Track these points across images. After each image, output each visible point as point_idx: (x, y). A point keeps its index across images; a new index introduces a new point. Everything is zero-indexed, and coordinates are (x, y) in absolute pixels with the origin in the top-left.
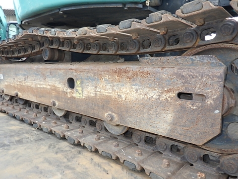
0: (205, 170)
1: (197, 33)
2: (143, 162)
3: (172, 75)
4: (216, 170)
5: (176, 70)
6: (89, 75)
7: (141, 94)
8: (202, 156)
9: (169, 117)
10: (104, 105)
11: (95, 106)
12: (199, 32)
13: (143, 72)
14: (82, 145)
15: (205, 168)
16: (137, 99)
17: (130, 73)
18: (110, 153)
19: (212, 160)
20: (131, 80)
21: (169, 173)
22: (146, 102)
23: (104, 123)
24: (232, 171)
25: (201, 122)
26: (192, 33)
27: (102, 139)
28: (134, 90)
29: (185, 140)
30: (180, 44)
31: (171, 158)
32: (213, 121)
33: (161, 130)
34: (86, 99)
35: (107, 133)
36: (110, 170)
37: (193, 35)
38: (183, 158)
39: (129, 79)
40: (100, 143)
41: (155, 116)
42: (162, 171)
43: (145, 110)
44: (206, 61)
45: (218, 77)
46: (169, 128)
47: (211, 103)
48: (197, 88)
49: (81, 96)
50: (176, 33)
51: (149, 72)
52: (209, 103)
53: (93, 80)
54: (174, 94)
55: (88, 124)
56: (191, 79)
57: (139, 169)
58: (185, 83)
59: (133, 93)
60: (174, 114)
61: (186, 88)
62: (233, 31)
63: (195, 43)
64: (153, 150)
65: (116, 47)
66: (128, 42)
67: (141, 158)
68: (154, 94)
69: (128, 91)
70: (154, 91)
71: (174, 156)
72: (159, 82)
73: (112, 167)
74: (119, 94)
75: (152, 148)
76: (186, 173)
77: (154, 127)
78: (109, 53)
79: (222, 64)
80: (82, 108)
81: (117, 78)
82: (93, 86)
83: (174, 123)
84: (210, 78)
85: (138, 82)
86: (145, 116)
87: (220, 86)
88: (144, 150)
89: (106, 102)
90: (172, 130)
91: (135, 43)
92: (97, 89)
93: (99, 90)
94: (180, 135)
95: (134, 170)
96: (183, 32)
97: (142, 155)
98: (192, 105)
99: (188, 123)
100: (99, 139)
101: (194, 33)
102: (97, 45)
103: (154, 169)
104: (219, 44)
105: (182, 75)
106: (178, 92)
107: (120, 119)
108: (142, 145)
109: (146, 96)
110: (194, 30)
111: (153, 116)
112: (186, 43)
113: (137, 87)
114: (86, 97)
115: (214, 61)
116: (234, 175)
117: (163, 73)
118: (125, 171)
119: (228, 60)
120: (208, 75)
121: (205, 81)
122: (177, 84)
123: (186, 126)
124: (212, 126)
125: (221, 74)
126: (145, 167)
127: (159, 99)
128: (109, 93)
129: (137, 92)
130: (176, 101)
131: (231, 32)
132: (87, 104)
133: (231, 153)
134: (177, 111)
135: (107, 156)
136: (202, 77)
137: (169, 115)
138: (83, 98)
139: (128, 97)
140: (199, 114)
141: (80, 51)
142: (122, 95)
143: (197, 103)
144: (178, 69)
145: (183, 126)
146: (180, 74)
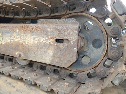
0: (70, 82)
1: (67, 7)
2: (36, 79)
3: (53, 29)
4: (76, 81)
5: (55, 26)
6: (7, 30)
7: (36, 40)
8: (69, 74)
9: (51, 53)
10: (15, 48)
11: (10, 48)
12: (68, 6)
13: (37, 28)
14: (1, 72)
15: (70, 81)
16: (34, 43)
17: (30, 28)
18: (18, 75)
19: (75, 76)
20: (31, 32)
21: (50, 85)
22: (39, 45)
23: (16, 59)
24: (83, 81)
25: (67, 55)
26: (64, 7)
27: (15, 68)
28: (32, 38)
29: (59, 65)
30: (59, 13)
31: (54, 76)
32: (73, 54)
33: (47, 61)
34: (5, 45)
35: (19, 65)
36: (16, 86)
37: (65, 7)
38: (60, 76)
39: (29, 32)
40: (12, 71)
41: (44, 52)
42: (46, 84)
43: (39, 50)
44: (71, 22)
45: (76, 30)
46: (51, 59)
47: (72, 44)
48: (65, 36)
49: (2, 42)
50: (57, 6)
51: (41, 28)
52: (71, 44)
53: (9, 33)
54: (53, 40)
55: (8, 60)
56: (62, 31)
57: (33, 84)
58: (59, 33)
59: (32, 40)
60: (53, 51)
61: (60, 36)
62: (84, 6)
63: (66, 12)
64: (44, 73)
65: (24, 14)
66: (31, 11)
67: (36, 77)
68: (43, 40)
69: (29, 39)
70: (44, 38)
71: (55, 75)
72: (46, 33)
73: (18, 84)
74: (24, 40)
75: (44, 72)
76: (59, 83)
77: (43, 59)
78: (20, 17)
79: (79, 23)
80: (3, 50)
81: (23, 31)
82: (9, 36)
83: (54, 57)
84: (72, 30)
85: (34, 33)
86: (38, 53)
87: (76, 35)
88: (39, 73)
89: (17, 46)
90: (53, 60)
91: (35, 11)
92: (12, 38)
93: (13, 39)
94: (56, 63)
95: (31, 85)
96: (60, 5)
97: (37, 75)
98: (63, 45)
99: (61, 56)
100: (13, 68)
101: (66, 7)
102: (13, 12)
103: (42, 83)
104: (78, 13)
105: (58, 29)
106: (56, 38)
107: (25, 56)
108: (38, 71)
109: (39, 41)
110: (66, 5)
111: (43, 53)
112: (62, 12)
113: (34, 36)
114: (5, 43)
115: (75, 22)
116: (84, 83)
117: (48, 28)
118: (26, 85)
119: (82, 22)
120: (71, 29)
121: (69, 32)
122: (55, 34)
123: (59, 58)
124: (72, 57)
125: (77, 28)
126: (37, 82)
127: (46, 43)
128: (18, 40)
129: (34, 39)
130: (55, 43)
131: (83, 6)
132: (6, 48)
133: (83, 71)
134: (55, 50)
135: (16, 78)
136: (68, 30)
137: (51, 52)
138: (3, 44)
139: (30, 42)
140: (66, 50)
141: (3, 16)
142: (26, 41)
143: (65, 44)
144: (56, 26)
145: (58, 58)
146: (57, 28)
